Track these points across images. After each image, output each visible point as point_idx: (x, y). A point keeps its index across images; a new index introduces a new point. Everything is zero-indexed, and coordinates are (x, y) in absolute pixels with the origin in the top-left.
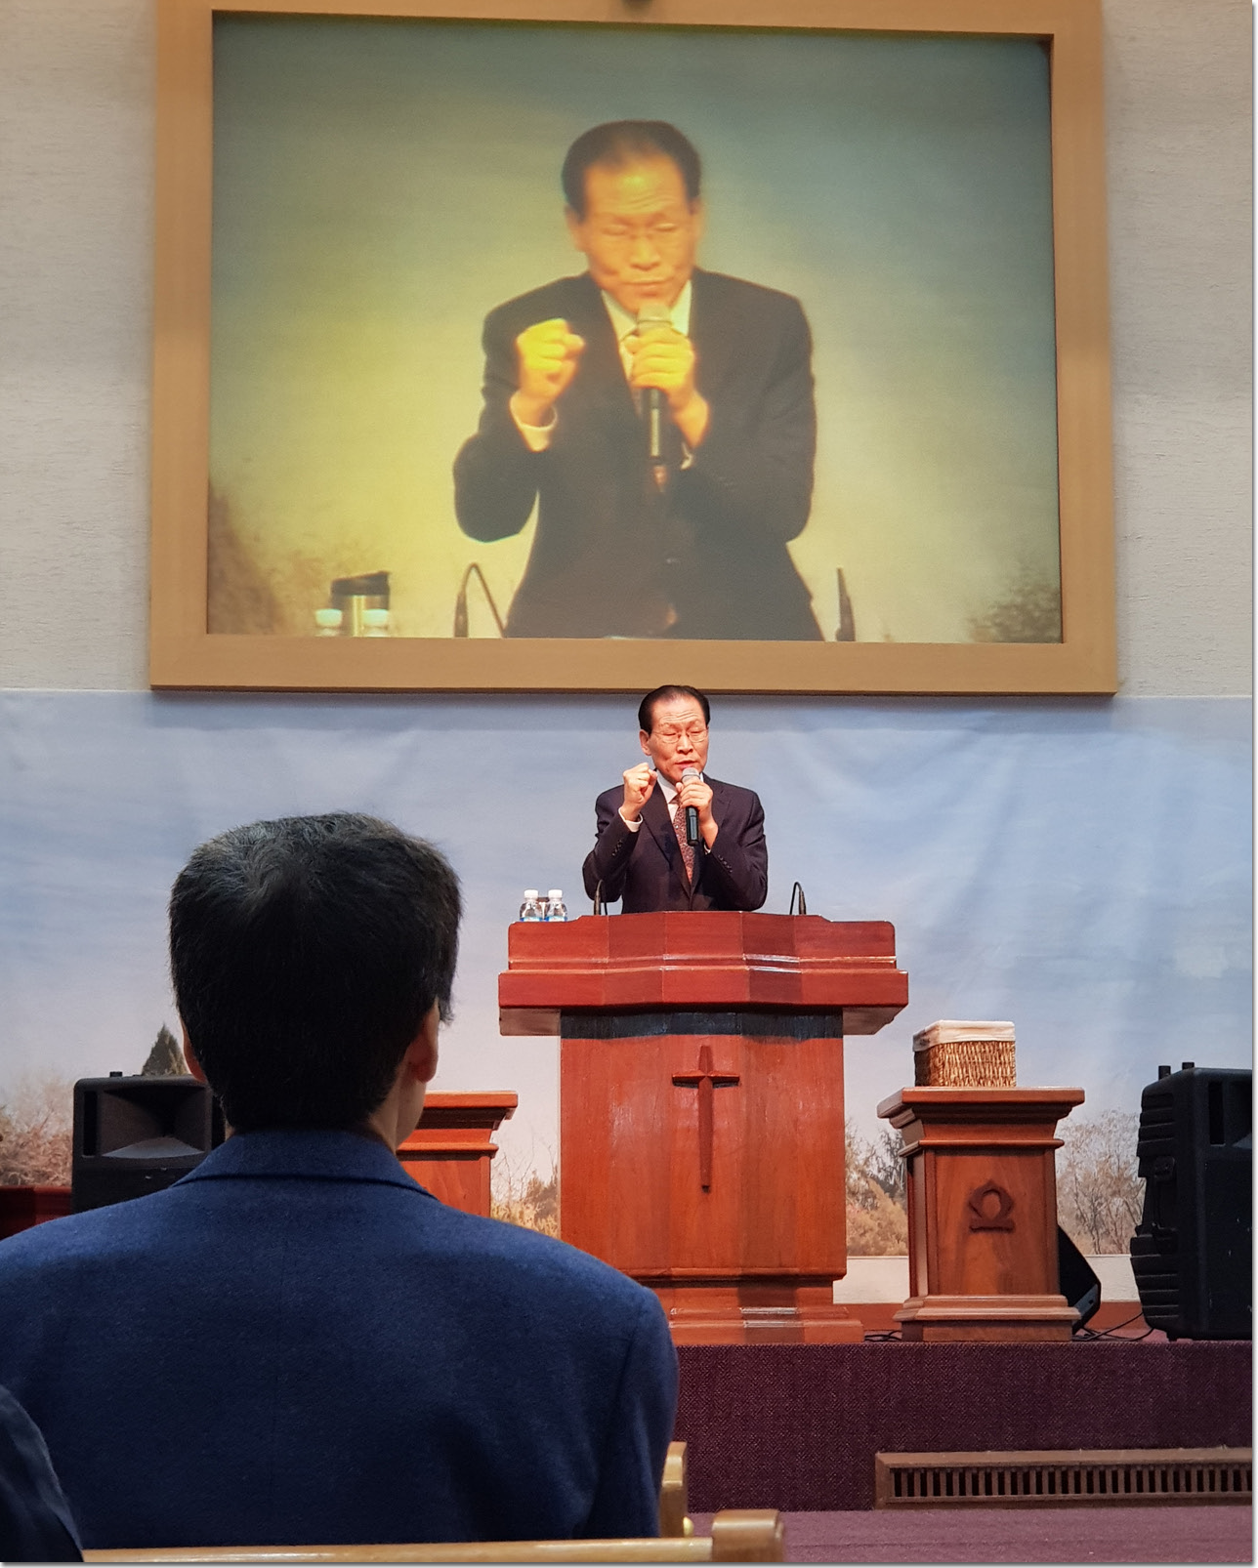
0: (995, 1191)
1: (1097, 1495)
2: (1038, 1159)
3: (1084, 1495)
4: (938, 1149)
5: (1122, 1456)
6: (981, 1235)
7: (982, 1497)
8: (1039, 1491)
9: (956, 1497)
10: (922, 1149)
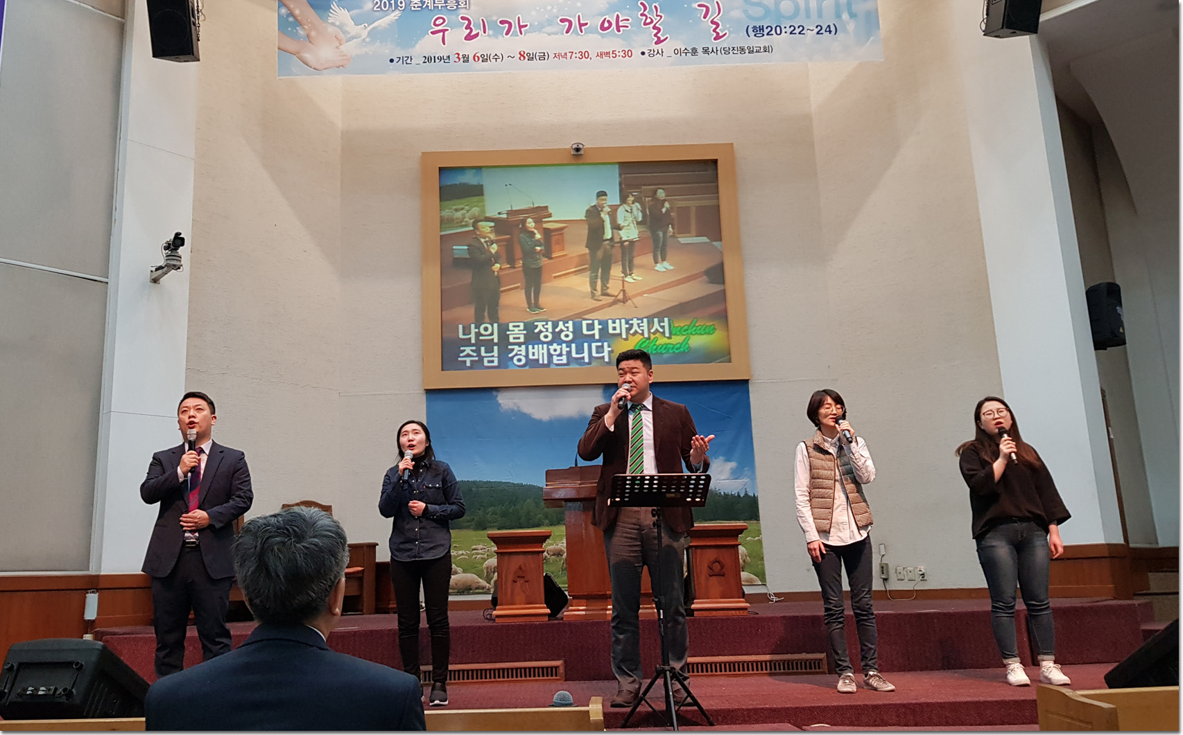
0: (716, 561)
1: (760, 672)
2: (733, 550)
3: (755, 672)
4: (696, 547)
5: (768, 657)
6: (714, 578)
7: (719, 673)
8: (739, 670)
9: (709, 673)
10: (691, 547)
